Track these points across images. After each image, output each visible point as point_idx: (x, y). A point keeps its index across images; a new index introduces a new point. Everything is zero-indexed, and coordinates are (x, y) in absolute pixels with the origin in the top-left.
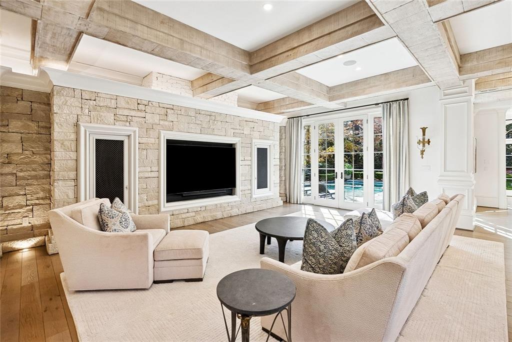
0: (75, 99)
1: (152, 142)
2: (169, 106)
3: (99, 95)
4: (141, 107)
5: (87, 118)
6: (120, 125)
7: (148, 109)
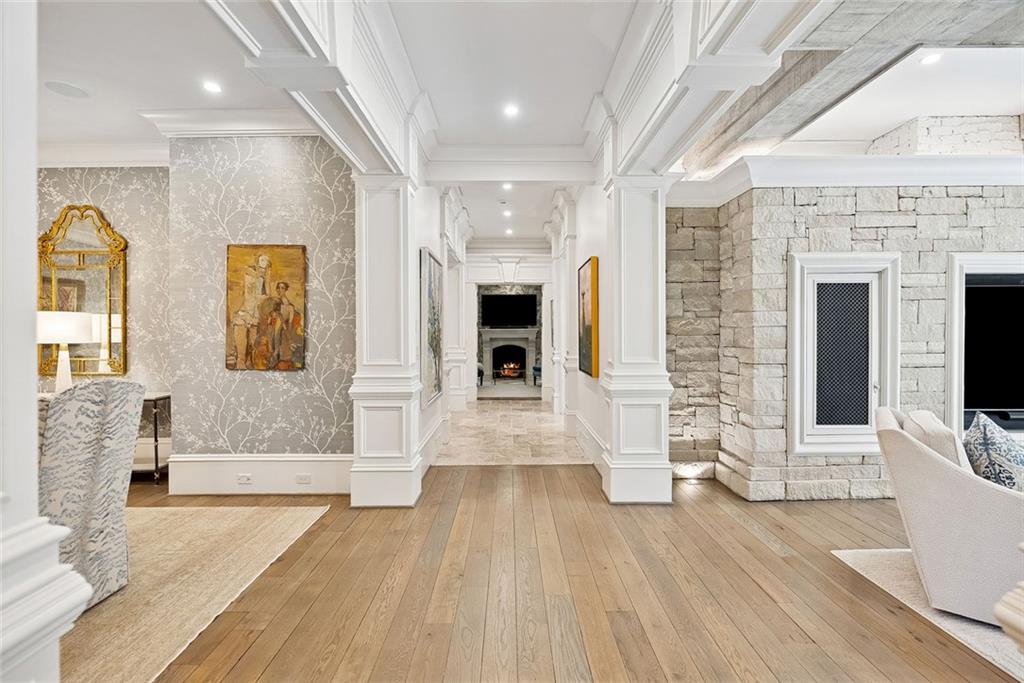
0: (785, 208)
1: (930, 283)
2: (971, 191)
3: (825, 192)
4: (907, 204)
5: (804, 242)
6: (861, 250)
7: (923, 206)
